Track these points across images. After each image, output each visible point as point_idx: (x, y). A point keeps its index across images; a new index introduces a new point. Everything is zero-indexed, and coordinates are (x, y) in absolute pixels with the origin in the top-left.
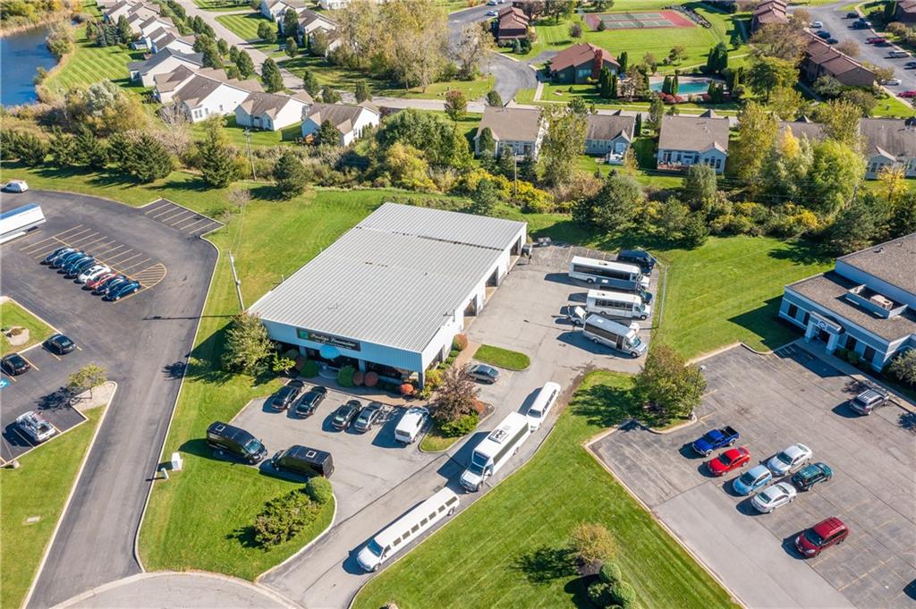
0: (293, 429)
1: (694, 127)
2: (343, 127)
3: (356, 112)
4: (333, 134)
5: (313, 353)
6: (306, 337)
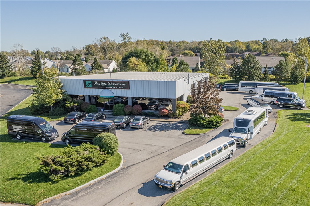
1: (269, 60)
2: (104, 66)
3: (110, 62)
4: (99, 66)
5: (94, 102)
6: (91, 86)
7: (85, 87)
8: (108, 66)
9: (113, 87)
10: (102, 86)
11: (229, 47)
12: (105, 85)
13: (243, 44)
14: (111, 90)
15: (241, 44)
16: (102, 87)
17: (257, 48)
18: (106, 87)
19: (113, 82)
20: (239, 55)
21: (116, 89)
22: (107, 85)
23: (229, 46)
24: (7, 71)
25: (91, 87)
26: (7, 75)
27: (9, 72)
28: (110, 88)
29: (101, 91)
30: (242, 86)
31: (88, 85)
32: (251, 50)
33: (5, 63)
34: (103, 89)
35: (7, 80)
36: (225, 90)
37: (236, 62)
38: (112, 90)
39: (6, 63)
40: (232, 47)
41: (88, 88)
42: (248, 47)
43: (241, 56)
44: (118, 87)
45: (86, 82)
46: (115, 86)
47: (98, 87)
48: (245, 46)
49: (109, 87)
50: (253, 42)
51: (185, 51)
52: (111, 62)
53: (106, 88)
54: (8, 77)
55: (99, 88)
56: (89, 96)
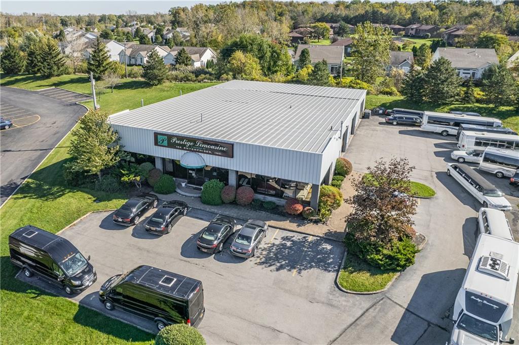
0: (139, 248)
1: (466, 54)
2: (193, 57)
3: (203, 51)
4: (187, 58)
5: (170, 168)
6: (165, 143)
7: (156, 143)
8: (200, 57)
9: (205, 151)
10: (185, 145)
11: (383, 14)
12: (190, 145)
13: (406, 9)
14: (200, 154)
15: (404, 10)
16: (184, 148)
17: (430, 16)
18: (191, 149)
19: (205, 142)
20: (399, 30)
21: (208, 153)
22: (193, 146)
23: (383, 12)
24: (55, 68)
25: (167, 145)
26: (56, 73)
27: (59, 69)
28: (199, 152)
29: (183, 153)
30: (428, 122)
31: (161, 142)
32: (420, 18)
33: (53, 55)
34: (186, 152)
35: (55, 82)
36: (395, 123)
37: (415, 71)
38: (202, 155)
39: (55, 56)
40: (387, 14)
41: (161, 146)
42: (414, 13)
43: (404, 30)
44: (213, 152)
45: (158, 136)
46: (207, 149)
47: (179, 147)
48: (409, 12)
49: (197, 149)
50: (422, 4)
51: (317, 24)
52: (205, 51)
53: (191, 151)
54: (57, 76)
55: (179, 149)
56: (163, 160)
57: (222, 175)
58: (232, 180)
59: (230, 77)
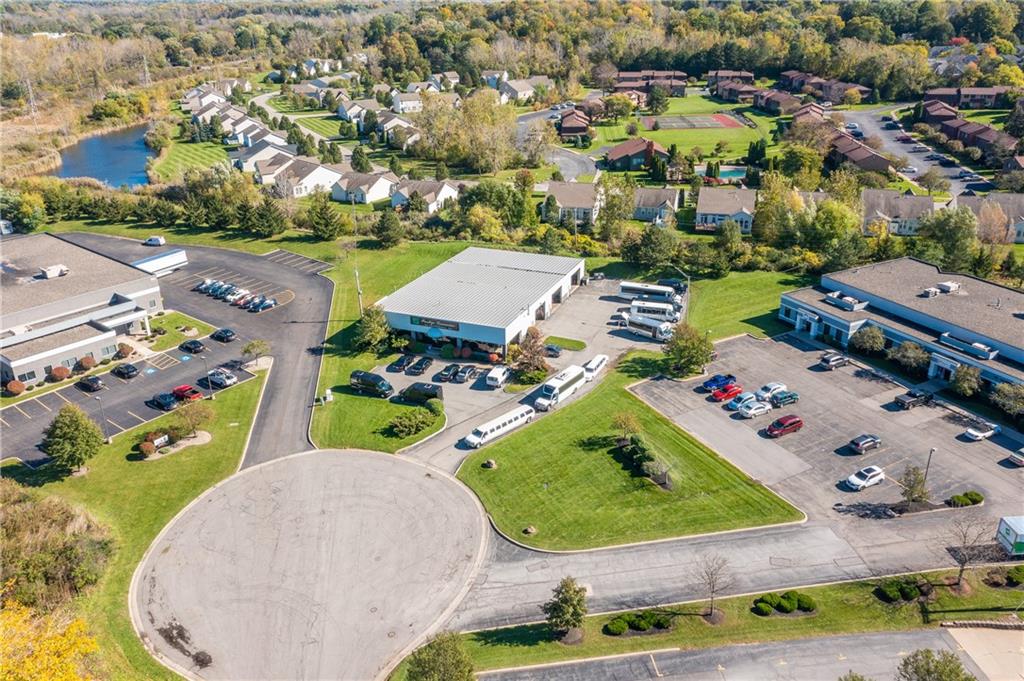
0: (411, 378)
1: (725, 195)
2: (427, 198)
4: (421, 202)
5: (421, 337)
7: (412, 323)
8: (436, 197)
10: (430, 324)
11: (742, 50)
12: (433, 324)
14: (439, 329)
15: (777, 41)
19: (442, 321)
21: (444, 329)
23: (743, 46)
25: (418, 324)
29: (429, 329)
31: (415, 322)
40: (749, 50)
41: (415, 324)
42: (793, 48)
44: (447, 328)
46: (443, 326)
47: (426, 325)
48: (787, 45)
49: (437, 326)
52: (441, 187)
53: (433, 327)
56: (416, 333)
57: (454, 341)
58: (459, 344)
59: (468, 235)
